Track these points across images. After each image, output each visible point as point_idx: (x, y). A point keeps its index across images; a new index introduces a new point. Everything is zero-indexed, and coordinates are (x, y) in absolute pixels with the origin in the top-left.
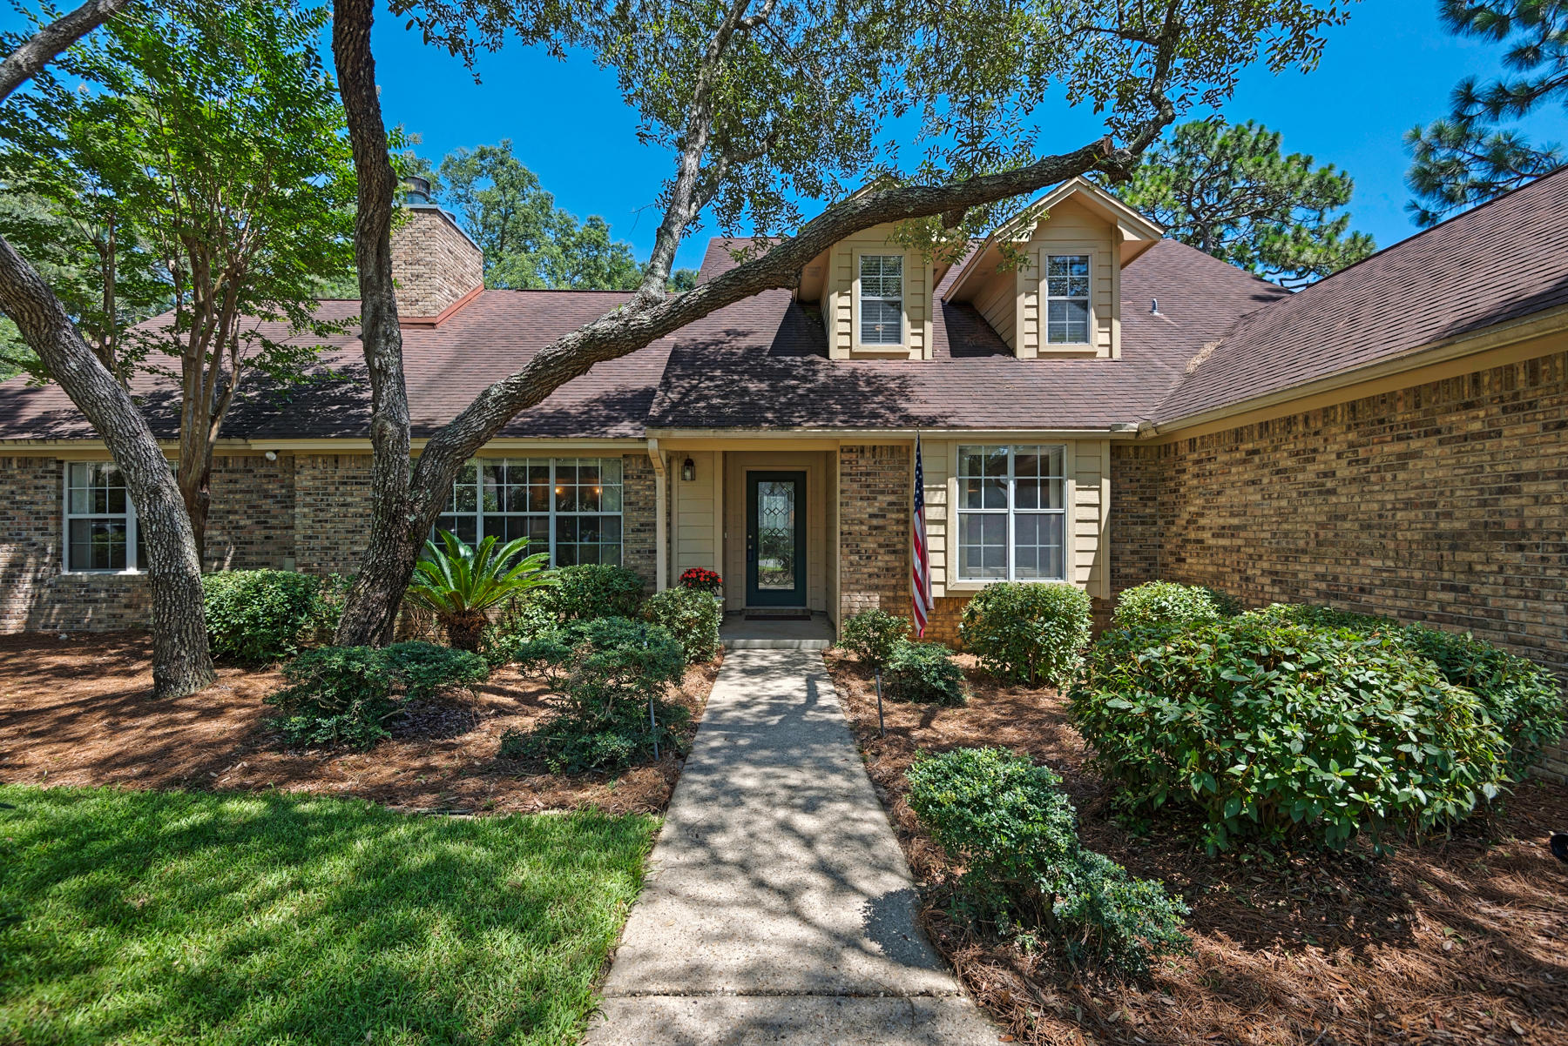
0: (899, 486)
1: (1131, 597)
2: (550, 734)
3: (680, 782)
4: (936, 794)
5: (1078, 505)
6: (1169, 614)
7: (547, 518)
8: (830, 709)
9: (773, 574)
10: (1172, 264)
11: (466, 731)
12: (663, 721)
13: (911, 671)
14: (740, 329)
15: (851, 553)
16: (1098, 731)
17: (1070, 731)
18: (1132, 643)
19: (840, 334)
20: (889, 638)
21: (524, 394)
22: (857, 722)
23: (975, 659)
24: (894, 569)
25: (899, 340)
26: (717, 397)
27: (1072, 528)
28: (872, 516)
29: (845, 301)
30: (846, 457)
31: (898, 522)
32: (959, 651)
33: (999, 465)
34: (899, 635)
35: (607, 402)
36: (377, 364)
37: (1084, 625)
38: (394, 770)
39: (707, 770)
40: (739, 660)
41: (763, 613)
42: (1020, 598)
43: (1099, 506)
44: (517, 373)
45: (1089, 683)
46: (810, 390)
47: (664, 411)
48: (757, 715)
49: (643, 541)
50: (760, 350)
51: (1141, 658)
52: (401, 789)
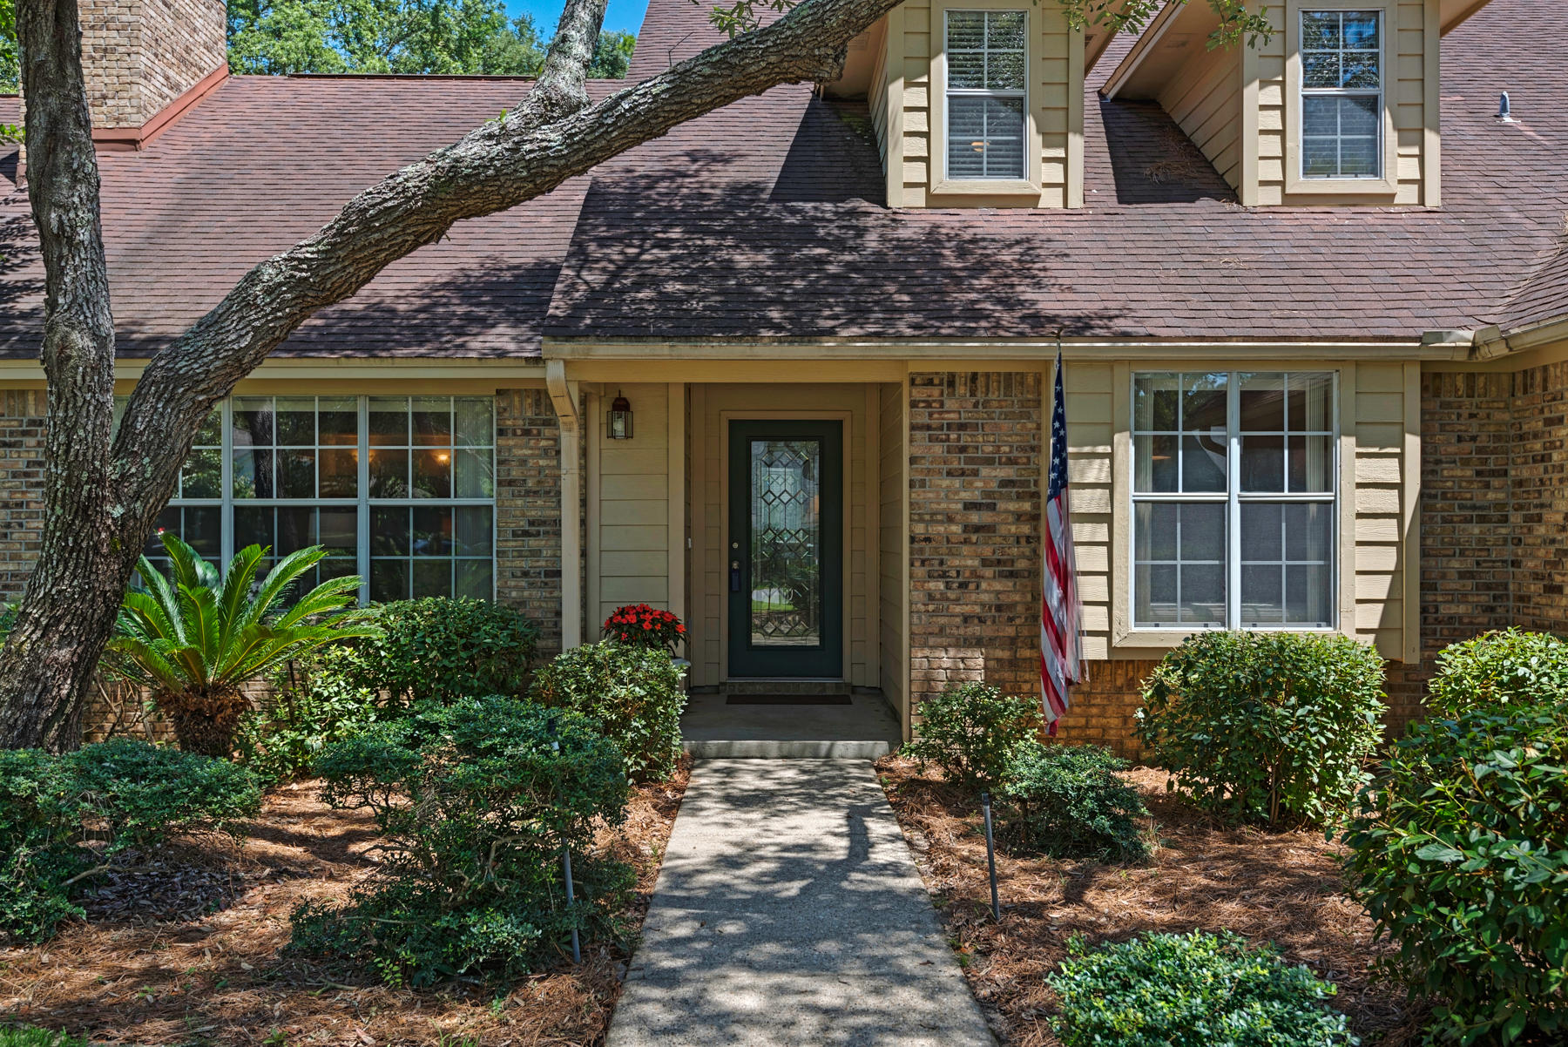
0: (1022, 449)
1: (1459, 660)
2: (380, 911)
3: (623, 1000)
4: (1108, 1015)
5: (1360, 486)
6: (1531, 691)
7: (354, 509)
8: (895, 870)
9: (776, 616)
10: (1538, 24)
11: (221, 908)
12: (588, 890)
13: (1046, 799)
14: (717, 149)
15: (930, 576)
16: (1399, 905)
17: (1348, 907)
18: (1462, 742)
19: (908, 159)
20: (1003, 739)
21: (325, 278)
22: (946, 893)
23: (1165, 776)
24: (1012, 606)
25: (1019, 172)
26: (676, 279)
27: (1349, 530)
28: (970, 506)
29: (917, 97)
30: (920, 393)
31: (1019, 517)
32: (1136, 763)
33: (1210, 409)
34: (1021, 732)
35: (463, 288)
36: (54, 223)
37: (1372, 712)
38: (95, 975)
39: (668, 979)
40: (716, 779)
41: (760, 690)
42: (1250, 661)
43: (1400, 487)
44: (310, 237)
45: (1382, 818)
46: (851, 266)
47: (575, 307)
48: (756, 880)
49: (536, 553)
50: (754, 188)
51: (1480, 770)
52: (110, 1009)
